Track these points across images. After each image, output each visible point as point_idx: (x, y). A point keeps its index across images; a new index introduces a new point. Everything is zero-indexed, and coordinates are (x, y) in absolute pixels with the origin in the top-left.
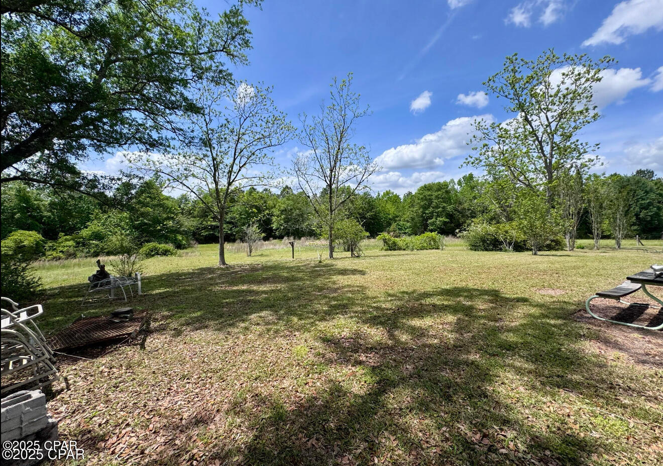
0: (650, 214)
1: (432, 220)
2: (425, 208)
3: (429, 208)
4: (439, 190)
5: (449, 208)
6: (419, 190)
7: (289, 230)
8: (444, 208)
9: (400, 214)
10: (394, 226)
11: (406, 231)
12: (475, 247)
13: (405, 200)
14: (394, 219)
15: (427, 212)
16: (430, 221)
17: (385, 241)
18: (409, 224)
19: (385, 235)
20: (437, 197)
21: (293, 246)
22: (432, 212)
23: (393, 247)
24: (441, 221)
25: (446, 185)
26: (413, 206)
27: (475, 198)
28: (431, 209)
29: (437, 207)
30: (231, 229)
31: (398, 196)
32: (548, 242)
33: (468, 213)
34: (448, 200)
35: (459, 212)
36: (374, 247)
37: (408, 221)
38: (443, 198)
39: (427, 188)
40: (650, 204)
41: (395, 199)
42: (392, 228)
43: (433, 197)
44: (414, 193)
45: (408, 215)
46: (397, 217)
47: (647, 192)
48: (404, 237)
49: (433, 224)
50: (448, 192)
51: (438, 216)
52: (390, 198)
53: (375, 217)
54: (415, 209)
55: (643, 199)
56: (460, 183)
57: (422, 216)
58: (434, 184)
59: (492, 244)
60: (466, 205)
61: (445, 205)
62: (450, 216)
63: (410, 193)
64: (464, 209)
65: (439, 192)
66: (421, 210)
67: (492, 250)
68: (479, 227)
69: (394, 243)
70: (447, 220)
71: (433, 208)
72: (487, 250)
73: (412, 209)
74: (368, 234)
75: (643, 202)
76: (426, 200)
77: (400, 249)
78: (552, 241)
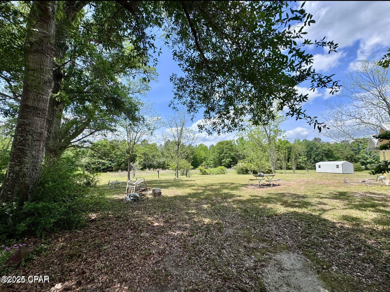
0: (319, 158)
1: (224, 160)
2: (220, 154)
3: (222, 154)
4: (227, 144)
5: (232, 154)
6: (217, 144)
7: (146, 165)
8: (229, 154)
9: (208, 156)
10: (204, 163)
11: (211, 166)
12: (239, 173)
13: (210, 149)
14: (205, 159)
15: (221, 156)
16: (223, 161)
17: (201, 171)
18: (212, 162)
19: (200, 167)
20: (226, 148)
21: (158, 172)
22: (224, 156)
23: (204, 173)
24: (228, 160)
25: (231, 142)
26: (214, 152)
27: (244, 149)
28: (223, 154)
29: (226, 153)
30: (110, 164)
31: (207, 147)
32: (267, 170)
33: (241, 157)
34: (231, 150)
35: (237, 156)
36: (196, 173)
37: (212, 160)
38: (229, 149)
39: (221, 143)
40: (319, 154)
41: (205, 148)
42: (203, 164)
43: (224, 148)
44: (215, 146)
45: (212, 157)
46: (206, 158)
47: (317, 148)
48: (209, 169)
49: (224, 162)
50: (231, 146)
51: (227, 158)
52: (202, 148)
53: (195, 158)
54: (215, 154)
55: (316, 152)
56: (237, 141)
57: (219, 158)
58: (225, 141)
59: (245, 171)
60: (240, 153)
61: (230, 152)
62: (233, 158)
63: (213, 145)
64: (240, 154)
65: (227, 146)
66: (218, 155)
67: (245, 174)
68: (241, 164)
69: (205, 171)
70: (231, 160)
71: (224, 154)
72: (244, 174)
73: (213, 154)
74: (192, 167)
75: (316, 153)
76: (221, 149)
77: (207, 174)
78: (268, 170)
